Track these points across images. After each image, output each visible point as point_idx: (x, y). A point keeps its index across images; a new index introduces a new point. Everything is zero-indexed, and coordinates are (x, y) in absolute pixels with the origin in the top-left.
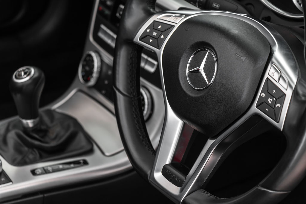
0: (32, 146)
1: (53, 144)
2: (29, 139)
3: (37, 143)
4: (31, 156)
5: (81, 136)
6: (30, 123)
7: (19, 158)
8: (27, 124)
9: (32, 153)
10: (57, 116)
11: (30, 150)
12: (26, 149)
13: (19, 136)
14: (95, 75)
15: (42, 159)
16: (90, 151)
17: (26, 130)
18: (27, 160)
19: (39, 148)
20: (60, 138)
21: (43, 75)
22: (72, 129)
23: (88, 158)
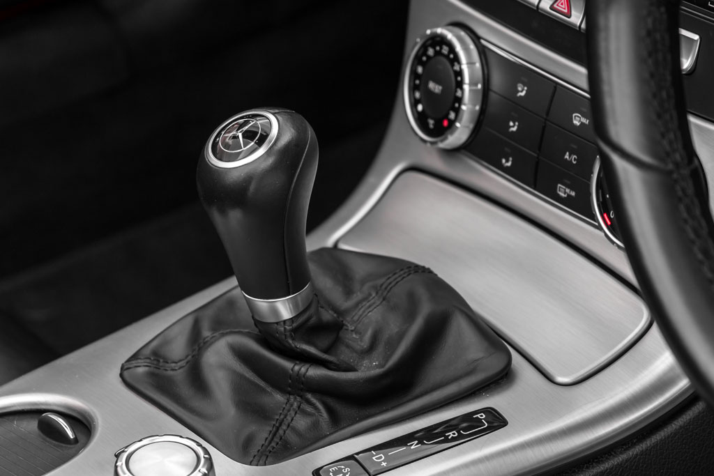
0: (298, 387)
1: (369, 368)
2: (287, 364)
3: (314, 372)
4: (301, 423)
5: (460, 328)
6: (284, 308)
7: (262, 433)
8: (275, 312)
9: (300, 410)
10: (360, 270)
11: (295, 402)
12: (279, 398)
13: (243, 356)
14: (469, 106)
15: (338, 426)
16: (504, 377)
17: (267, 334)
18: (292, 438)
19: (324, 390)
20: (392, 345)
21: (310, 132)
22: (426, 309)
23: (496, 401)
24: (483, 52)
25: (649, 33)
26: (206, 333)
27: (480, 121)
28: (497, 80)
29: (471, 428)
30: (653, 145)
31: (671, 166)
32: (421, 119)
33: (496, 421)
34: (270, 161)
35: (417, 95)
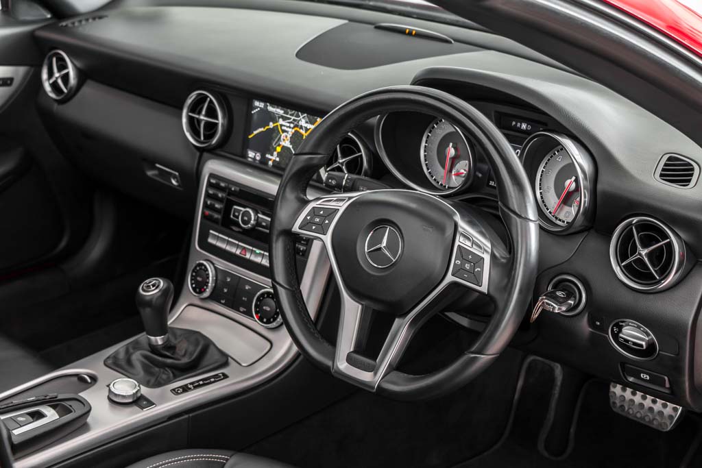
0: (164, 366)
1: (185, 360)
2: (160, 359)
3: (169, 361)
4: (164, 377)
5: (212, 349)
6: (159, 340)
7: (153, 380)
8: (156, 341)
9: (163, 373)
10: (179, 333)
11: (162, 370)
12: (157, 369)
13: (146, 357)
14: (211, 284)
15: (176, 377)
16: (225, 364)
17: (153, 349)
18: (162, 382)
19: (172, 367)
20: (191, 354)
21: (172, 286)
22: (202, 343)
23: (224, 371)
24: (216, 268)
25: (288, 250)
26: (131, 351)
27: (214, 289)
28: (220, 277)
29: (217, 378)
30: (289, 283)
31: (294, 289)
32: (194, 289)
33: (225, 376)
34: (160, 294)
35: (193, 282)
